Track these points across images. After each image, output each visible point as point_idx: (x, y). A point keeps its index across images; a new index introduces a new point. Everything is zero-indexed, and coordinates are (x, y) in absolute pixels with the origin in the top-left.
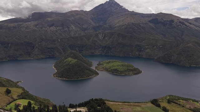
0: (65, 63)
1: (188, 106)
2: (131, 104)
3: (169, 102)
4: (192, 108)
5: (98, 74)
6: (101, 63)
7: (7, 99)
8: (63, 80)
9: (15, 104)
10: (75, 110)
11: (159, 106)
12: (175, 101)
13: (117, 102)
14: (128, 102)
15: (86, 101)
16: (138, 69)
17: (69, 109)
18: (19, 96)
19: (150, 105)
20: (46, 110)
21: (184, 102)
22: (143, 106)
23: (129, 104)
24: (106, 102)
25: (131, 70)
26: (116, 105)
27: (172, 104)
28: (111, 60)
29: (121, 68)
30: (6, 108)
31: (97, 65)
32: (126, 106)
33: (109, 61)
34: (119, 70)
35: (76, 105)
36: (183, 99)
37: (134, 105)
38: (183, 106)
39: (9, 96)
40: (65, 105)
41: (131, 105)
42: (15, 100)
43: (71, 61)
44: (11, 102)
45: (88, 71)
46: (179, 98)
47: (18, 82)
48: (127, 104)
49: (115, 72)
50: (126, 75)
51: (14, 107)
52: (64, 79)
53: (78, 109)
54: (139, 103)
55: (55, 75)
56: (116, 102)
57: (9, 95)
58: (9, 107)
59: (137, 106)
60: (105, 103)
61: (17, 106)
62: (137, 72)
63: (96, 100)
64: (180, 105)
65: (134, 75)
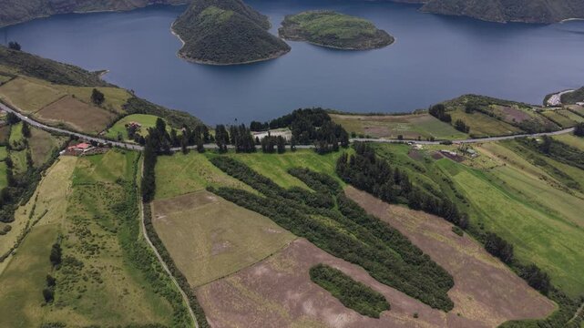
0: (202, 20)
1: (509, 118)
2: (386, 117)
3: (469, 110)
4: (519, 121)
5: (287, 49)
6: (292, 18)
7: (101, 114)
8: (207, 65)
9: (127, 126)
10: (267, 134)
11: (447, 119)
12: (481, 108)
13: (356, 114)
14: (378, 115)
15: (286, 114)
16: (383, 31)
17: (252, 133)
18: (125, 107)
19: (428, 118)
20: (202, 135)
21: (502, 108)
22: (413, 120)
23: (382, 117)
24: (331, 115)
25: (371, 36)
26: (352, 120)
27: (476, 114)
28: (317, 11)
29: (344, 31)
30: (107, 135)
31: (283, 23)
32: (376, 123)
33: (311, 12)
34: (341, 36)
35: (266, 124)
36: (499, 103)
37: (393, 121)
38: (499, 119)
39: (105, 108)
40: (243, 125)
41: (387, 121)
42: (121, 117)
43: (218, 16)
44: (115, 122)
45: (264, 42)
46: (490, 101)
47: (98, 73)
48: (377, 117)
49: (330, 43)
50: (357, 50)
51: (125, 133)
52: (209, 62)
53: (275, 133)
54: (404, 114)
55: (184, 54)
56: (352, 114)
57: (104, 104)
58: (112, 133)
59: (398, 121)
60: (329, 119)
61: (133, 131)
62: (383, 41)
63: (309, 111)
64: (492, 115)
65: (376, 48)
